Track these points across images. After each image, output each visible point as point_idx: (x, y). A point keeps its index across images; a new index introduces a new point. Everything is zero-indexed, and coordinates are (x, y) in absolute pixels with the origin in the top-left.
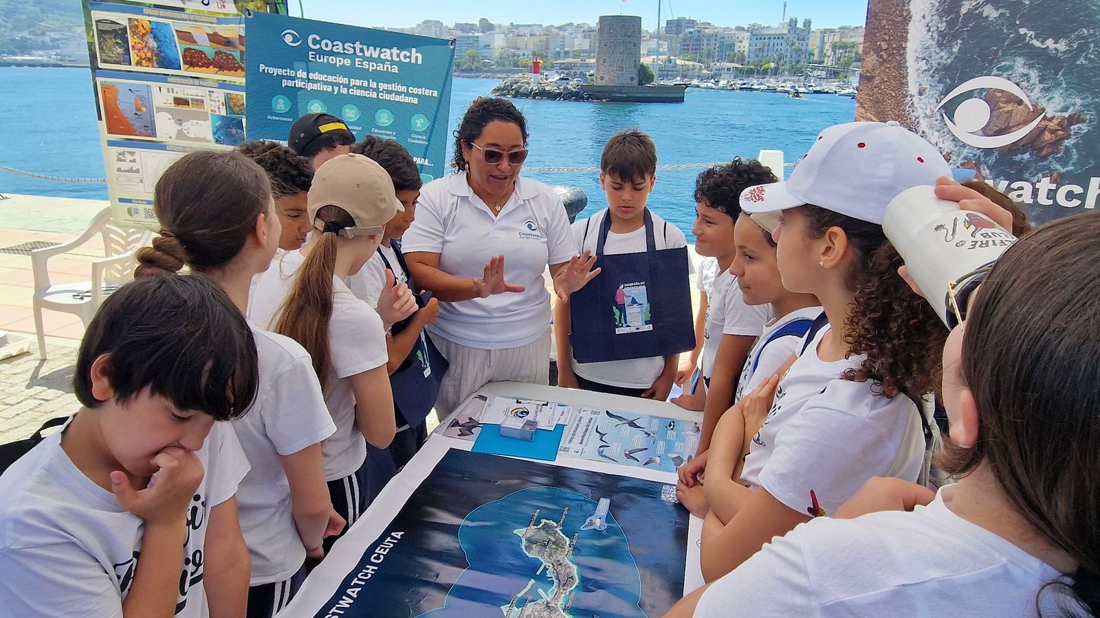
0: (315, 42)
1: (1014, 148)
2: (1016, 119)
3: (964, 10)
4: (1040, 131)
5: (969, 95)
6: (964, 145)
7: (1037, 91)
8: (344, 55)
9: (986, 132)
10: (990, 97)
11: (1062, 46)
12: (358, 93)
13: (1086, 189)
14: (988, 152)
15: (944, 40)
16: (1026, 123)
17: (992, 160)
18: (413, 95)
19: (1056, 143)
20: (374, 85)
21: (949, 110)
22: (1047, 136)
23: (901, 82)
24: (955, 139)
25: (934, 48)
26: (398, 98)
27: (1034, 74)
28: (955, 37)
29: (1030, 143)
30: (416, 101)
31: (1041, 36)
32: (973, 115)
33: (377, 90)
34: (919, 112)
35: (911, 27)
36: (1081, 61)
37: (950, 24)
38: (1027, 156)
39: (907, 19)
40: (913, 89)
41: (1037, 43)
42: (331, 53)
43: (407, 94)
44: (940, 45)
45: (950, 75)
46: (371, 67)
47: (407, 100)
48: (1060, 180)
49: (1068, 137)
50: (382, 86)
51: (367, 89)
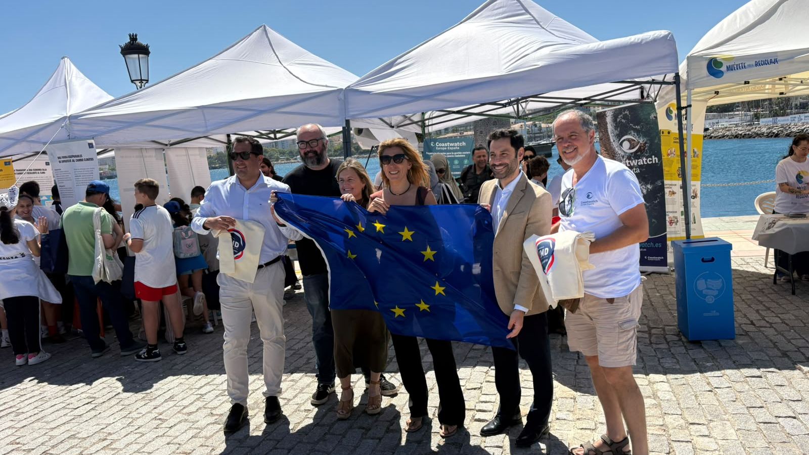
0: (438, 144)
1: (636, 152)
2: (635, 145)
3: (618, 121)
4: (640, 147)
5: (624, 140)
6: (626, 153)
7: (637, 138)
8: (445, 147)
9: (630, 148)
10: (628, 140)
11: (639, 127)
12: (449, 156)
13: (652, 158)
14: (632, 153)
15: (616, 128)
16: (637, 145)
17: (633, 155)
18: (464, 154)
19: (644, 149)
20: (453, 153)
21: (621, 144)
22: (642, 148)
23: (609, 139)
24: (624, 152)
25: (614, 130)
26: (460, 156)
27: (635, 134)
28: (618, 127)
29: (639, 150)
30: (464, 156)
31: (635, 125)
32: (626, 145)
33: (454, 155)
34: (615, 146)
35: (608, 125)
36: (643, 130)
37: (616, 124)
38: (639, 153)
39: (607, 124)
40: (612, 141)
41: (634, 127)
42: (442, 147)
43: (462, 154)
44: (615, 129)
45: (619, 136)
46: (452, 149)
47: (462, 156)
48: (647, 158)
49: (646, 147)
50: (455, 153)
51: (451, 155)
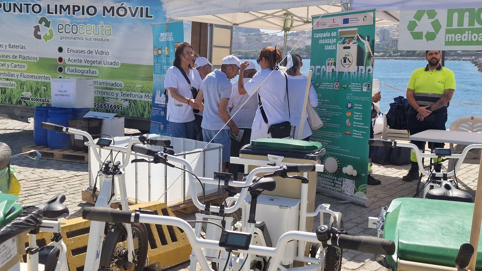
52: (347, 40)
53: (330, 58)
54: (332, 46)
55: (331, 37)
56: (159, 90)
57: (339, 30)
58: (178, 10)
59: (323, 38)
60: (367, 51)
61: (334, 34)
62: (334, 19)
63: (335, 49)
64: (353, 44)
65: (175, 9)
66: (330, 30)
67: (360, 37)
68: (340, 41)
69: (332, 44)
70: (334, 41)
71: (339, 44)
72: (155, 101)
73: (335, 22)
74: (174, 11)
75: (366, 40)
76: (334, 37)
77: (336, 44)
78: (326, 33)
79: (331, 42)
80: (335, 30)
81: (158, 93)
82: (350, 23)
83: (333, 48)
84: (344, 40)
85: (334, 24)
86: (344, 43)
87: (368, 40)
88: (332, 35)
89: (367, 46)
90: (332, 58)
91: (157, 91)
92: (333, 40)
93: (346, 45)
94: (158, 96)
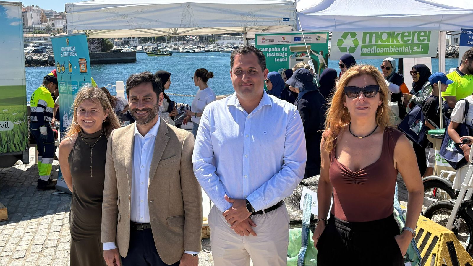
52: (300, 54)
53: (282, 68)
54: (283, 59)
55: (281, 52)
56: (67, 112)
57: (290, 46)
58: (85, 22)
59: (271, 52)
60: (320, 62)
61: (284, 49)
62: (283, 37)
63: (287, 61)
64: (306, 57)
65: (83, 21)
66: (280, 46)
67: (313, 52)
68: (292, 55)
69: (284, 57)
70: (286, 54)
71: (290, 57)
72: (63, 125)
73: (285, 40)
74: (82, 23)
75: (320, 54)
76: (285, 52)
77: (288, 57)
78: (275, 48)
79: (282, 56)
80: (287, 46)
81: (66, 115)
82: (302, 41)
83: (285, 60)
84: (297, 54)
85: (284, 41)
86: (296, 56)
87: (322, 54)
88: (282, 50)
89: (321, 59)
90: (284, 69)
91: (65, 114)
92: (284, 54)
93: (299, 58)
94: (66, 119)
